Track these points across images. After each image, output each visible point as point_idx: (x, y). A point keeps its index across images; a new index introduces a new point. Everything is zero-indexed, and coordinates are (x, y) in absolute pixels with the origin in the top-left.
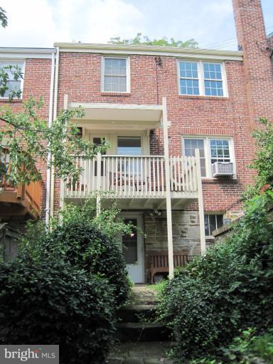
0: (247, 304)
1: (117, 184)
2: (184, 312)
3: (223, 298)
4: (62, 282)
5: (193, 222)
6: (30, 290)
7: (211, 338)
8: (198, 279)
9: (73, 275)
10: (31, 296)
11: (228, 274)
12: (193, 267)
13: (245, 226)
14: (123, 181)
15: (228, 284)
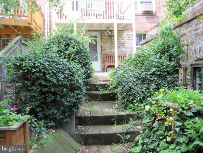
0: (159, 80)
1: (86, 15)
2: (124, 84)
3: (146, 77)
4: (54, 65)
5: (129, 38)
6: (36, 70)
7: (139, 98)
8: (132, 67)
9: (61, 62)
10: (36, 73)
11: (149, 64)
12: (129, 60)
13: (160, 37)
14: (89, 13)
15: (149, 69)
